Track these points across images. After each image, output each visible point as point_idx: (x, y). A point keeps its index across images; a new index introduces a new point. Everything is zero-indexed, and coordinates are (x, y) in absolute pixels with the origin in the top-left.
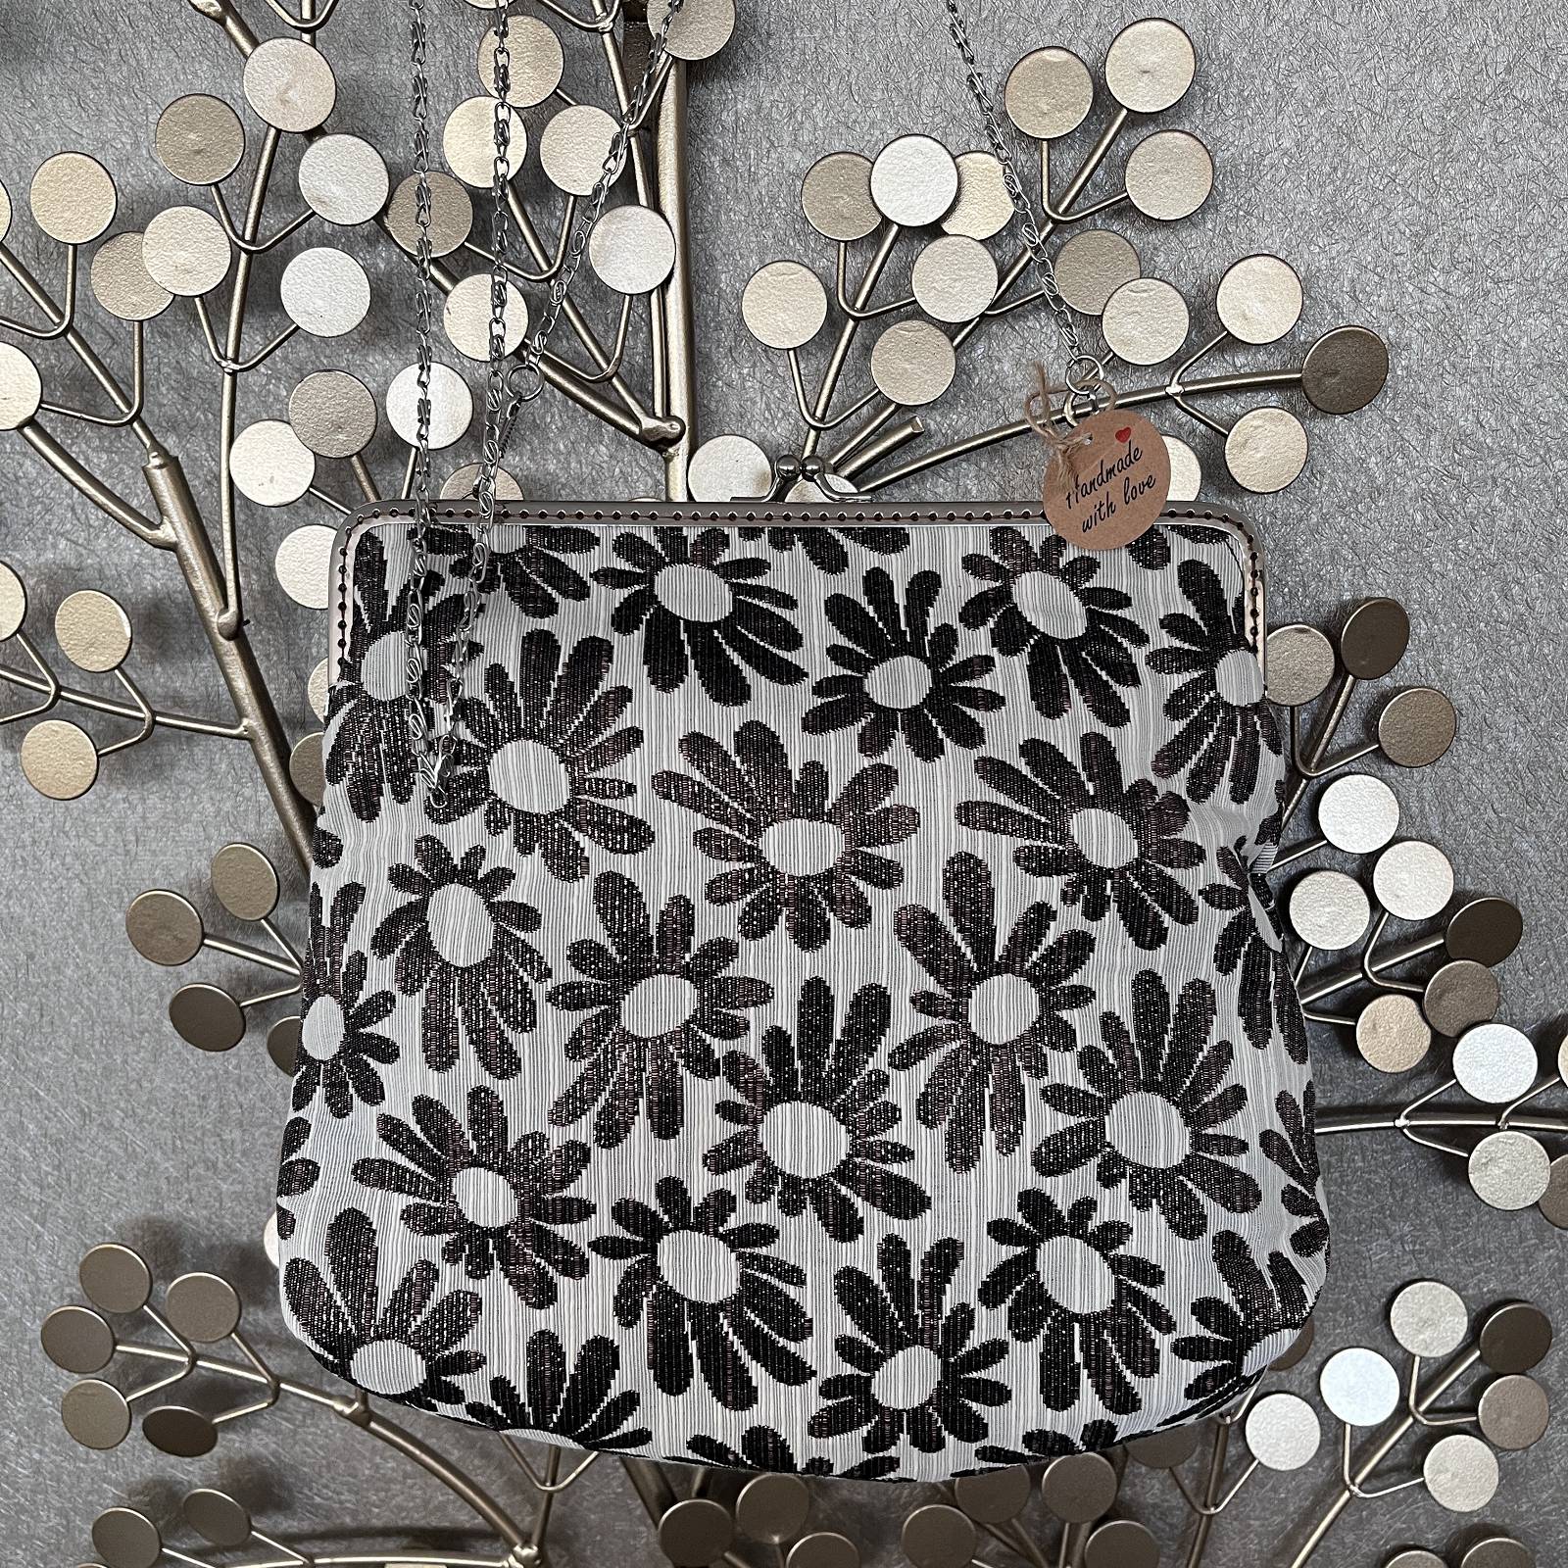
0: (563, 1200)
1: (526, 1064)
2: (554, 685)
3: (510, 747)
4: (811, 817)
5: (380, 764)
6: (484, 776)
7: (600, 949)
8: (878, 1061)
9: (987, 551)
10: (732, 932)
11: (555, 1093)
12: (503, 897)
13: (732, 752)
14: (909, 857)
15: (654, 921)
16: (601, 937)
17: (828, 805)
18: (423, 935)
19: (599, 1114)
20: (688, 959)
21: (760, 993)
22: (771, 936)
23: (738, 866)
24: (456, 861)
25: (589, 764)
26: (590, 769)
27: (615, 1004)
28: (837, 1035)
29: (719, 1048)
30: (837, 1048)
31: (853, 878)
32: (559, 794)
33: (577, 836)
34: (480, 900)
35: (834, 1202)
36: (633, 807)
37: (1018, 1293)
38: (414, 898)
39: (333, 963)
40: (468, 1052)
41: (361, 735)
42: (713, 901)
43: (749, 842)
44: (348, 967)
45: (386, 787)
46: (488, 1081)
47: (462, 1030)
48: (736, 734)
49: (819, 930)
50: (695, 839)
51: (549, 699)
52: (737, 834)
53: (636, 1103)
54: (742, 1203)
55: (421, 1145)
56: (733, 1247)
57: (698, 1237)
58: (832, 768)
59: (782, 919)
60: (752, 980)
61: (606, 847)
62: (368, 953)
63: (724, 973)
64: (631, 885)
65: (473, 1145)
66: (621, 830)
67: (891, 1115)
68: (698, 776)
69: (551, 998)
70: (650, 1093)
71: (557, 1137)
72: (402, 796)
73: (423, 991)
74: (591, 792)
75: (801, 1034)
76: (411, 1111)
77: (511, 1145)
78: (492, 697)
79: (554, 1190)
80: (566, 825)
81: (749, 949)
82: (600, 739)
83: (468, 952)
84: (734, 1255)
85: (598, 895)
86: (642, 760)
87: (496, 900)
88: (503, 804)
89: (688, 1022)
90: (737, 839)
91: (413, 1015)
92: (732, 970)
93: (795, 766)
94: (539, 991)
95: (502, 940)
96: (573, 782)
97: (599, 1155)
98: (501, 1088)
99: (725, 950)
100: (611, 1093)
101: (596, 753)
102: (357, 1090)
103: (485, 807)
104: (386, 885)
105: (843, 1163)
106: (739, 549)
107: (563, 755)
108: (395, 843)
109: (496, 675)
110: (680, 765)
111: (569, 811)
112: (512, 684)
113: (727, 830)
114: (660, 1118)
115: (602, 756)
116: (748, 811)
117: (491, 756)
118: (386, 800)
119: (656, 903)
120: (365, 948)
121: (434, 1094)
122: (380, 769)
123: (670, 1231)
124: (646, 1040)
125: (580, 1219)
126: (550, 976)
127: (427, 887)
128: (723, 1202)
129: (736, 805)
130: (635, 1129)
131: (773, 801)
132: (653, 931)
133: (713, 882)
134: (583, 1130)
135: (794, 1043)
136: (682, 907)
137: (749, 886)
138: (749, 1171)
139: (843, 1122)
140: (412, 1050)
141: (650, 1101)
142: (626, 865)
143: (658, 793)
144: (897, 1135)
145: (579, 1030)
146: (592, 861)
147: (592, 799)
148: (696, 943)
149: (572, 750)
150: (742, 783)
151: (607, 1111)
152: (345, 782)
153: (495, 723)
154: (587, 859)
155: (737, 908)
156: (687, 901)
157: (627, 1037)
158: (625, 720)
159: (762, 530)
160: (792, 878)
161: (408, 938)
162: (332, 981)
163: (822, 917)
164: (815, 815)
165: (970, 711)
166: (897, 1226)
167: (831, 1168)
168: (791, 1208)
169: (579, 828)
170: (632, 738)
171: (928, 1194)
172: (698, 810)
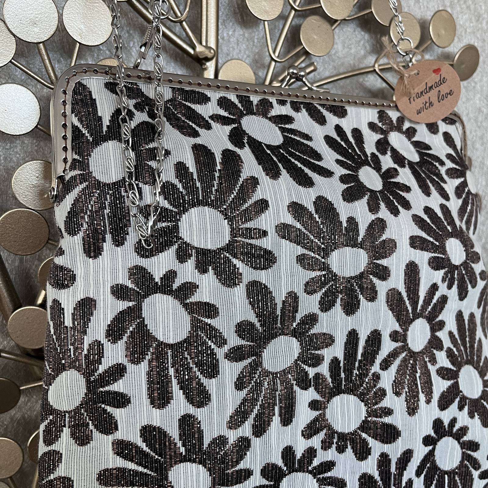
0: (237, 471)
1: (214, 397)
2: (217, 174)
3: (194, 211)
4: (353, 247)
5: (104, 223)
6: (176, 228)
7: (252, 325)
8: (376, 368)
9: (376, 121)
10: (315, 308)
11: (230, 411)
12: (193, 299)
13: (313, 212)
14: (393, 265)
15: (279, 306)
16: (252, 318)
17: (360, 239)
18: (142, 327)
19: (255, 419)
20: (295, 326)
21: (329, 340)
22: (333, 310)
23: (318, 273)
24: (157, 280)
25: (241, 219)
26: (242, 223)
27: (259, 355)
28: (359, 357)
29: (311, 372)
30: (359, 364)
31: (371, 276)
32: (223, 237)
33: (235, 261)
34: (177, 303)
35: (360, 442)
36: (266, 243)
37: (428, 468)
38: (131, 304)
39: (76, 349)
40: (178, 394)
41: (92, 205)
42: (308, 293)
43: (323, 260)
44: (88, 350)
45: (108, 237)
46: (191, 410)
47: (174, 382)
48: (314, 203)
49: (355, 304)
50: (297, 260)
51: (216, 183)
52: (317, 256)
53: (274, 410)
54: (320, 452)
55: (146, 455)
56: (315, 476)
57: (300, 474)
58: (359, 220)
59: (339, 301)
60: (324, 334)
61: (252, 267)
62: (104, 340)
63: (312, 331)
64: (266, 287)
65: (182, 450)
66: (259, 257)
67: (383, 393)
68: (298, 226)
69: (227, 356)
70: (280, 402)
71: (232, 436)
72: (119, 242)
73: (146, 362)
74: (242, 235)
75: (345, 359)
76: (139, 434)
77: (205, 445)
78: (180, 181)
79: (232, 467)
80: (228, 255)
81: (323, 317)
82: (246, 205)
83: (175, 334)
84: (315, 480)
85: (249, 295)
86: (270, 216)
87: (188, 301)
88: (188, 245)
89: (296, 360)
90: (317, 259)
91: (140, 376)
92: (316, 330)
93: (343, 219)
94: (220, 353)
95: (196, 325)
96: (232, 229)
97: (256, 442)
98: (200, 413)
99: (312, 319)
100: (260, 406)
101: (245, 214)
102: (96, 427)
103: (176, 246)
104: (110, 297)
105: (363, 421)
106: (277, 110)
107: (226, 215)
108: (114, 271)
109: (181, 168)
110: (289, 219)
111: (229, 247)
112: (192, 173)
113: (313, 255)
114: (285, 415)
115: (248, 216)
116: (322, 244)
117: (181, 217)
118: (108, 245)
119: (280, 296)
120: (102, 337)
121: (156, 423)
122: (105, 226)
123: (287, 475)
124: (276, 373)
125: (245, 480)
126: (226, 344)
127: (140, 297)
128: (311, 453)
129: (317, 240)
130: (273, 424)
131: (335, 238)
132: (279, 312)
133: (307, 283)
134: (246, 430)
135: (342, 365)
136: (293, 297)
137: (323, 284)
138: (322, 435)
139: (362, 401)
140: (140, 398)
141: (281, 408)
142: (263, 276)
143: (279, 235)
144: (386, 403)
145: (242, 372)
146: (244, 275)
147: (243, 240)
148: (299, 316)
149: (231, 212)
150: (319, 229)
151: (259, 417)
152: (81, 234)
153: (183, 197)
154: (241, 274)
155: (318, 296)
156: (295, 294)
157: (267, 373)
158: (258, 195)
159: (286, 101)
160: (343, 278)
161: (131, 329)
162: (77, 359)
163: (357, 297)
164: (354, 245)
165: (401, 193)
166: (386, 448)
167: (358, 425)
168: (341, 450)
169: (235, 256)
170: (263, 205)
171: (400, 430)
172: (298, 244)
